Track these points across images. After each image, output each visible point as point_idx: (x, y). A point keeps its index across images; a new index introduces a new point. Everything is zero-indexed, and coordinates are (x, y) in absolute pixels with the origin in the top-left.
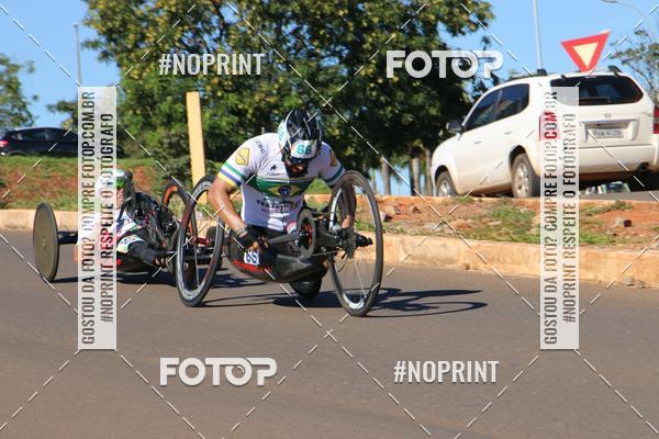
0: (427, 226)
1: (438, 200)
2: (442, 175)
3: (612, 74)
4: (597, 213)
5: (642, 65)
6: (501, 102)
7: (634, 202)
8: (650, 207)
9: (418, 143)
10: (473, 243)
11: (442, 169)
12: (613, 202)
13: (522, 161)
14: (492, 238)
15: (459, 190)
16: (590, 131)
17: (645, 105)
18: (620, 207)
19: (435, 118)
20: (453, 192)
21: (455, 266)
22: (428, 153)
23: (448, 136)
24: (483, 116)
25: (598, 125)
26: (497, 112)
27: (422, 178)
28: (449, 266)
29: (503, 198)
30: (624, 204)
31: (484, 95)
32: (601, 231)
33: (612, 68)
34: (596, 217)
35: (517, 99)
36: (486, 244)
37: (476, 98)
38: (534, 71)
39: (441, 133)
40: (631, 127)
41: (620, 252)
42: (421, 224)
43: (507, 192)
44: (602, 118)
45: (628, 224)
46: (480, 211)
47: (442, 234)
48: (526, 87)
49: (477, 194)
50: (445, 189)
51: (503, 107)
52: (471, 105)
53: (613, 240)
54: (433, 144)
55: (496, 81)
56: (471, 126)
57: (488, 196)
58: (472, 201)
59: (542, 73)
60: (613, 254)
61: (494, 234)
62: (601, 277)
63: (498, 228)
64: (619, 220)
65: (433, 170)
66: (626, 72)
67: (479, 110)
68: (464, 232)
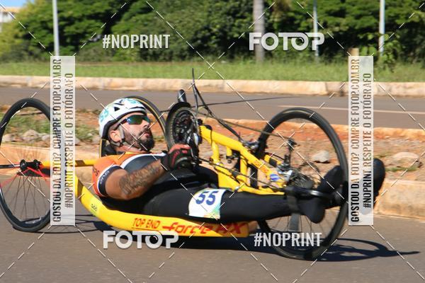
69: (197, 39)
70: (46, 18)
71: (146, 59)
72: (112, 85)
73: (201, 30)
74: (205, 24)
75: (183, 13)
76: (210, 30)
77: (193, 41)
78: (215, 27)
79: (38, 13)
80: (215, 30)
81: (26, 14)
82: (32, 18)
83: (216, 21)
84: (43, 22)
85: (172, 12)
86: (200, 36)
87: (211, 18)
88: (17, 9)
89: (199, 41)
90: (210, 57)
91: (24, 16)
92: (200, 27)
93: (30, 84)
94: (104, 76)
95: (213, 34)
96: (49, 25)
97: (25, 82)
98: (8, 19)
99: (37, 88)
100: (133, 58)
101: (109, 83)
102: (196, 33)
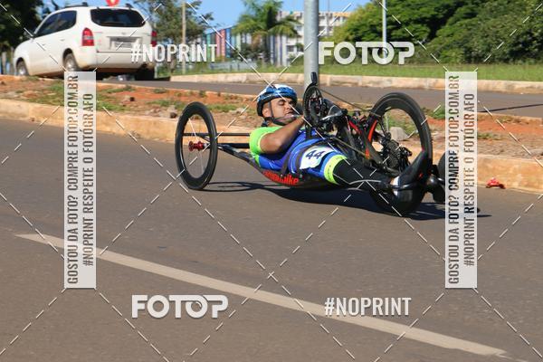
0: (10, 93)
1: (17, 78)
2: (21, 63)
3: (127, 9)
4: (114, 92)
5: (146, 6)
6: (59, 21)
7: (137, 87)
8: (146, 90)
9: (6, 43)
10: (38, 105)
11: (21, 60)
12: (124, 86)
13: (70, 58)
14: (50, 103)
15: (31, 73)
16: (113, 43)
17: (146, 29)
18: (128, 89)
19: (18, 28)
20: (27, 74)
21: (26, 119)
22: (12, 49)
23: (25, 39)
24: (48, 28)
25: (118, 39)
26: (56, 27)
27: (8, 65)
28: (21, 119)
29: (57, 80)
30: (130, 88)
31: (49, 16)
32: (116, 103)
33: (128, 5)
34: (114, 94)
35: (68, 20)
36: (45, 107)
37: (44, 17)
38: (81, 4)
39: (21, 38)
40: (138, 41)
41: (127, 116)
42: (5, 92)
43: (60, 76)
44: (121, 35)
45: (132, 99)
46: (43, 86)
47: (18, 99)
48: (74, 13)
49: (42, 76)
50: (22, 72)
51: (60, 24)
52: (40, 22)
53: (122, 109)
54: (16, 44)
55: (57, 8)
56: (40, 34)
57: (48, 77)
58: (38, 80)
59: (85, 5)
60: (122, 117)
61: (51, 101)
62: (114, 131)
63: (53, 97)
64: (127, 97)
65: (15, 60)
66: (136, 8)
67: (46, 25)
68: (32, 99)
69: (519, 43)
70: (375, 22)
71: (470, 62)
72: (437, 85)
73: (523, 34)
74: (528, 29)
75: (506, 19)
76: (531, 35)
77: (515, 45)
78: (536, 31)
79: (368, 17)
80: (536, 34)
81: (357, 18)
82: (362, 22)
83: (538, 26)
84: (372, 26)
85: (495, 17)
86: (521, 40)
87: (533, 23)
88: (348, 14)
89: (521, 46)
90: (532, 61)
91: (354, 20)
92: (522, 31)
93: (360, 84)
94: (430, 76)
95: (534, 39)
96: (378, 28)
97: (355, 81)
98: (340, 23)
99: (367, 87)
100: (458, 61)
101: (434, 84)
102: (518, 37)
